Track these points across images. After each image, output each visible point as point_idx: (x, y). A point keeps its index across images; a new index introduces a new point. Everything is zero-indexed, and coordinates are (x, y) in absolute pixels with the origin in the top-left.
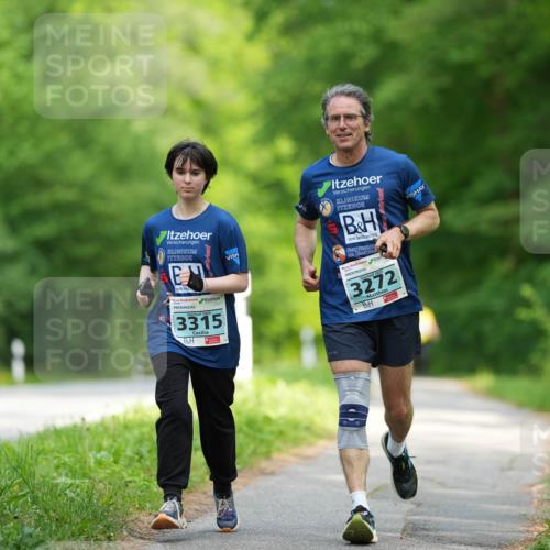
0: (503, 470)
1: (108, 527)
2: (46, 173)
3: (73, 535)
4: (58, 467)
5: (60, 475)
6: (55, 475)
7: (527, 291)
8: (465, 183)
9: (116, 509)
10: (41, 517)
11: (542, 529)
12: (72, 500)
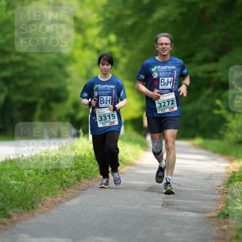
0: (206, 179)
1: (32, 203)
2: (7, 49)
3: (17, 206)
4: (11, 176)
5: (12, 180)
6: (10, 180)
7: (218, 102)
8: (192, 55)
9: (36, 195)
10: (3, 198)
11: (223, 205)
12: (17, 191)
